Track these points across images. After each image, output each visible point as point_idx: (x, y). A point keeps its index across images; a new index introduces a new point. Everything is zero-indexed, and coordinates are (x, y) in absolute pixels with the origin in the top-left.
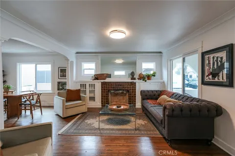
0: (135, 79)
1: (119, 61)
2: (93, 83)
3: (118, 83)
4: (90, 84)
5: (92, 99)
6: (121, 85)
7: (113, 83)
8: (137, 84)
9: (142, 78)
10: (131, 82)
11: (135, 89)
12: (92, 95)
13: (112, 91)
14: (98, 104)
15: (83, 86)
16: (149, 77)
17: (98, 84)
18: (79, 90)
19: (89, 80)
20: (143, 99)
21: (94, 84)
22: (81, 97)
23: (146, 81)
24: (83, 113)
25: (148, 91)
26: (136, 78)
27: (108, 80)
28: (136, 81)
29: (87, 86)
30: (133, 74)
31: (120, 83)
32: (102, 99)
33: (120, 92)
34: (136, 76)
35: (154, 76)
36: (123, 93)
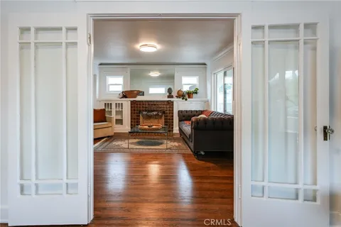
0: (172, 97)
1: (155, 74)
2: (120, 102)
3: (151, 101)
4: (116, 104)
5: (120, 122)
6: (155, 105)
7: (146, 101)
8: (175, 103)
9: (182, 95)
10: (168, 101)
11: (173, 110)
12: (119, 117)
13: (144, 113)
14: (126, 128)
15: (108, 105)
16: (190, 94)
17: (127, 104)
18: (104, 110)
19: (116, 99)
20: (180, 120)
21: (122, 104)
22: (107, 119)
23: (186, 100)
24: (108, 137)
25: (187, 111)
26: (174, 96)
27: (139, 98)
28: (174, 99)
29: (114, 106)
30: (170, 91)
31: (154, 101)
32: (131, 122)
33: (155, 113)
34: (174, 94)
35: (196, 93)
36: (158, 115)
